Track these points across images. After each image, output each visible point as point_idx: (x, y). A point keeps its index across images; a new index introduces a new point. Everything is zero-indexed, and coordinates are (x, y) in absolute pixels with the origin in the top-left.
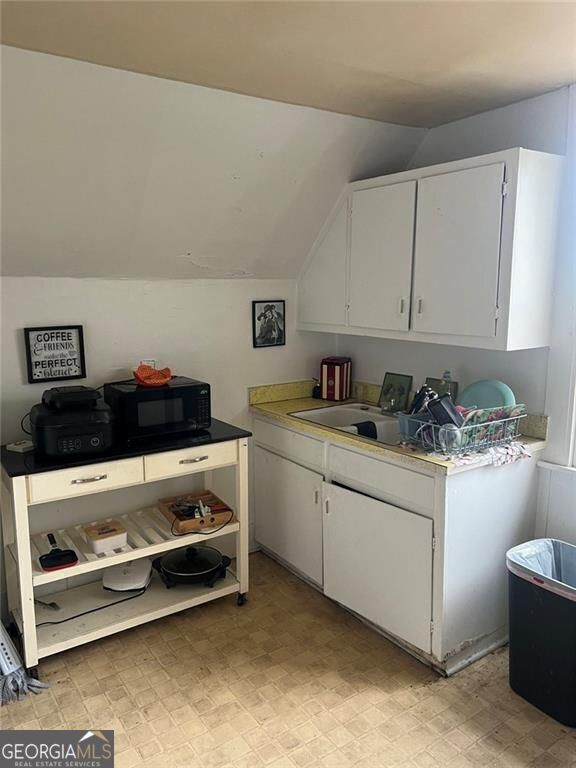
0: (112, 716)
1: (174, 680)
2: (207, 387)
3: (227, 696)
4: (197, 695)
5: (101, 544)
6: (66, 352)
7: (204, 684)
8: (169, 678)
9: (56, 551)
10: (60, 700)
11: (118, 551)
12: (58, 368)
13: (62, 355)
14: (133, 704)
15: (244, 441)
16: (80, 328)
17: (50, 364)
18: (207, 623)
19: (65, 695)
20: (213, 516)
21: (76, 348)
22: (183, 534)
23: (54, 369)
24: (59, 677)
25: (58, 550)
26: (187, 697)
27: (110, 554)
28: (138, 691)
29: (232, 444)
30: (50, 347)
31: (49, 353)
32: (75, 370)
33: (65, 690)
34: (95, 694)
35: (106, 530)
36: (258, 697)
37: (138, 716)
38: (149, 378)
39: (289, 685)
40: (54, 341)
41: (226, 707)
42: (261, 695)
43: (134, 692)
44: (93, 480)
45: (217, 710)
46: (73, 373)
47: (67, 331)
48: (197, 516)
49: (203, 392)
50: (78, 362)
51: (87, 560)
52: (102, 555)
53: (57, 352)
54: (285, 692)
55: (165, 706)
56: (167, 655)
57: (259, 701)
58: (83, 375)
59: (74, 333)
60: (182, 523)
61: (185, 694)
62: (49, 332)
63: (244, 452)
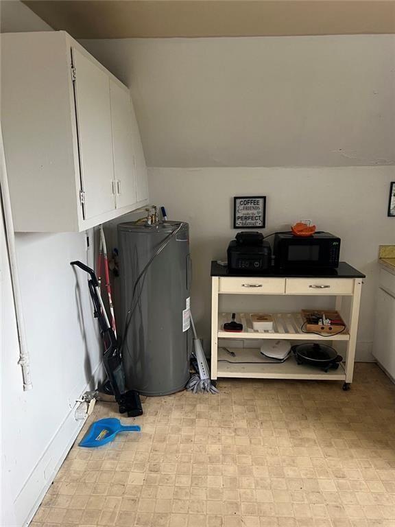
0: (244, 418)
1: (284, 414)
2: (338, 240)
3: (311, 434)
4: (293, 427)
5: (257, 325)
6: (255, 212)
7: (300, 423)
8: (281, 412)
9: (233, 323)
10: (222, 401)
11: (266, 331)
12: (250, 221)
13: (253, 214)
14: (257, 417)
15: (359, 280)
16: (264, 198)
17: (246, 218)
18: (318, 392)
19: (225, 399)
20: (331, 326)
21: (261, 210)
22: (308, 332)
23: (248, 221)
24: (225, 390)
25: (235, 323)
26: (288, 426)
27: (261, 332)
28: (262, 412)
29: (350, 281)
30: (246, 209)
31: (245, 212)
32: (259, 223)
33: (226, 397)
34: (239, 404)
35: (262, 318)
36: (331, 443)
37: (257, 423)
38: (302, 231)
39: (354, 445)
40: (249, 205)
41: (308, 440)
42: (333, 443)
43: (259, 411)
44: (255, 286)
45: (301, 439)
46: (258, 225)
47: (257, 199)
48: (320, 323)
49: (334, 243)
50: (261, 218)
51: (247, 331)
52: (257, 331)
53: (250, 212)
54: (351, 447)
55: (273, 424)
56: (286, 401)
57: (330, 445)
58: (263, 227)
59: (261, 201)
60: (308, 326)
61: (287, 424)
62: (247, 200)
63: (358, 288)
